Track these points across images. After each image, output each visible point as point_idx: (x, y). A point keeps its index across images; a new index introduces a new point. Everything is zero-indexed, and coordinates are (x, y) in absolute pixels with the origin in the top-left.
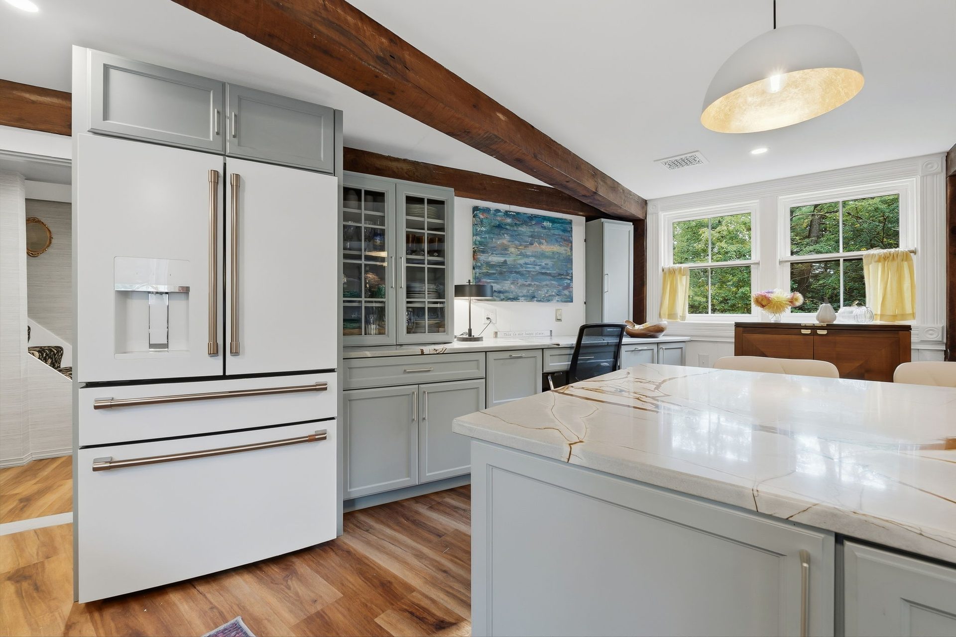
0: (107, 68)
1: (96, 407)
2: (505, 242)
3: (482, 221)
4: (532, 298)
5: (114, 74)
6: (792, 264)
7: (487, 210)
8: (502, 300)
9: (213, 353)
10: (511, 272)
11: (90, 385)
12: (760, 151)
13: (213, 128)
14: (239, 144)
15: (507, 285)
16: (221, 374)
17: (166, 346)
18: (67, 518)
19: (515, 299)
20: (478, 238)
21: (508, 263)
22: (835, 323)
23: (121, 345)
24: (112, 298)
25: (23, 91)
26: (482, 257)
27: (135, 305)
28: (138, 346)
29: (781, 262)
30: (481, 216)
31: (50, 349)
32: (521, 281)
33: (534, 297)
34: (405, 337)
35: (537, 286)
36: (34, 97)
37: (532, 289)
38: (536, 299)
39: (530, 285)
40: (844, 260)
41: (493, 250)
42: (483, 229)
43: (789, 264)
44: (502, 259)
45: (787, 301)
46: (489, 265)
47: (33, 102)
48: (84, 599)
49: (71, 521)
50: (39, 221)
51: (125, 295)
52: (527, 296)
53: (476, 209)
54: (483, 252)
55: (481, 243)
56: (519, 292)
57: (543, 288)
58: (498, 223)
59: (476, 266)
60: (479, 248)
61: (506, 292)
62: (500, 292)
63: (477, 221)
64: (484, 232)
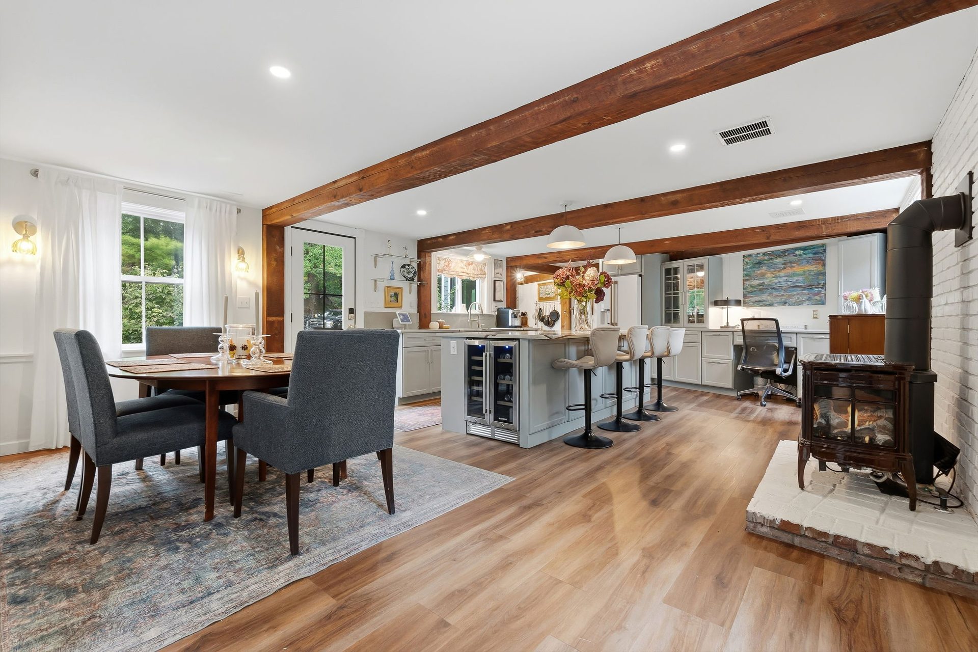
2: (763, 271)
3: (747, 263)
7: (752, 255)
8: (761, 306)
10: (768, 289)
15: (764, 297)
19: (771, 305)
20: (745, 273)
21: (766, 283)
26: (748, 283)
30: (748, 260)
32: (775, 293)
35: (789, 295)
37: (784, 298)
38: (787, 304)
39: (782, 295)
41: (755, 278)
42: (748, 266)
44: (761, 282)
46: (752, 286)
52: (780, 303)
53: (744, 256)
54: (748, 280)
55: (746, 275)
56: (774, 300)
57: (794, 296)
58: (758, 261)
59: (744, 289)
60: (747, 277)
61: (764, 301)
62: (759, 301)
63: (745, 263)
64: (750, 268)
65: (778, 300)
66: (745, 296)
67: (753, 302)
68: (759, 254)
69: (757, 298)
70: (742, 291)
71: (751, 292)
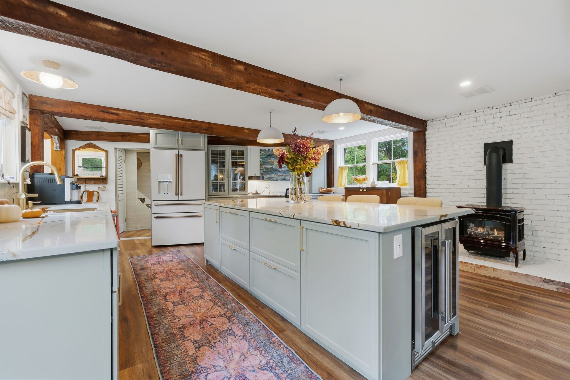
0: (156, 134)
1: (155, 205)
2: (272, 160)
3: (263, 154)
4: (284, 180)
5: (158, 135)
6: (378, 165)
7: (265, 150)
8: (271, 181)
9: (176, 194)
10: (275, 171)
11: (154, 201)
12: (342, 128)
13: (177, 143)
14: (182, 146)
15: (273, 175)
16: (178, 199)
17: (167, 193)
18: (150, 237)
19: (277, 180)
20: (262, 160)
21: (274, 168)
22: (376, 187)
23: (159, 192)
24: (157, 183)
25: (140, 135)
26: (263, 166)
27: (161, 184)
28: (162, 193)
29: (373, 164)
30: (263, 152)
31: (142, 198)
32: (279, 174)
33: (284, 179)
34: (231, 193)
35: (286, 175)
36: (142, 136)
37: (283, 177)
38: (285, 180)
39: (283, 175)
40: (392, 163)
41: (268, 164)
42: (264, 156)
43: (377, 164)
44: (271, 166)
45: (362, 179)
46: (266, 169)
47: (142, 137)
48: (153, 245)
49: (151, 238)
50: (139, 159)
51: (159, 182)
52: (282, 179)
53: (261, 150)
54: (264, 164)
55: (263, 162)
56: (278, 178)
57: (288, 176)
58: (269, 154)
59: (261, 170)
60: (263, 163)
61: (273, 178)
62: (270, 178)
63: (262, 154)
64: (264, 158)
65: (280, 177)
66: (262, 174)
67: (266, 178)
68: (270, 150)
69: (269, 176)
70: (260, 171)
71: (265, 172)
